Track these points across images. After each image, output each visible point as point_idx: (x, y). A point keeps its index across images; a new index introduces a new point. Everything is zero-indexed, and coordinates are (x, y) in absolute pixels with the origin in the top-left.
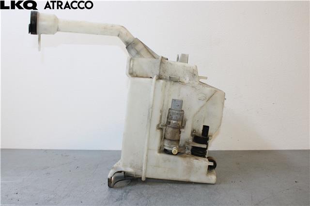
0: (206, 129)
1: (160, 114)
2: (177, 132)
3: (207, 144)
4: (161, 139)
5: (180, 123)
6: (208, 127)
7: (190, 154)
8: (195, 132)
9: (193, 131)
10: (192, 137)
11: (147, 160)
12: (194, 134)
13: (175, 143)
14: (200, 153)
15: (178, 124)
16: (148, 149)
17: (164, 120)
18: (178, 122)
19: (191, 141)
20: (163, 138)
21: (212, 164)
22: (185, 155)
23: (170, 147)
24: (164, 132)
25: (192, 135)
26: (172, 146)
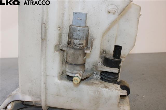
0: (118, 49)
1: (59, 32)
2: (80, 54)
3: (119, 68)
4: (62, 63)
5: (84, 43)
6: (120, 47)
7: (99, 79)
8: (106, 53)
9: (103, 52)
10: (100, 60)
11: (46, 89)
12: (104, 55)
13: (78, 68)
14: (111, 78)
15: (82, 44)
16: (46, 76)
17: (65, 40)
18: (81, 42)
19: (100, 64)
20: (65, 62)
21: (124, 92)
22: (92, 81)
23: (72, 73)
24: (65, 55)
25: (101, 57)
26: (75, 72)
